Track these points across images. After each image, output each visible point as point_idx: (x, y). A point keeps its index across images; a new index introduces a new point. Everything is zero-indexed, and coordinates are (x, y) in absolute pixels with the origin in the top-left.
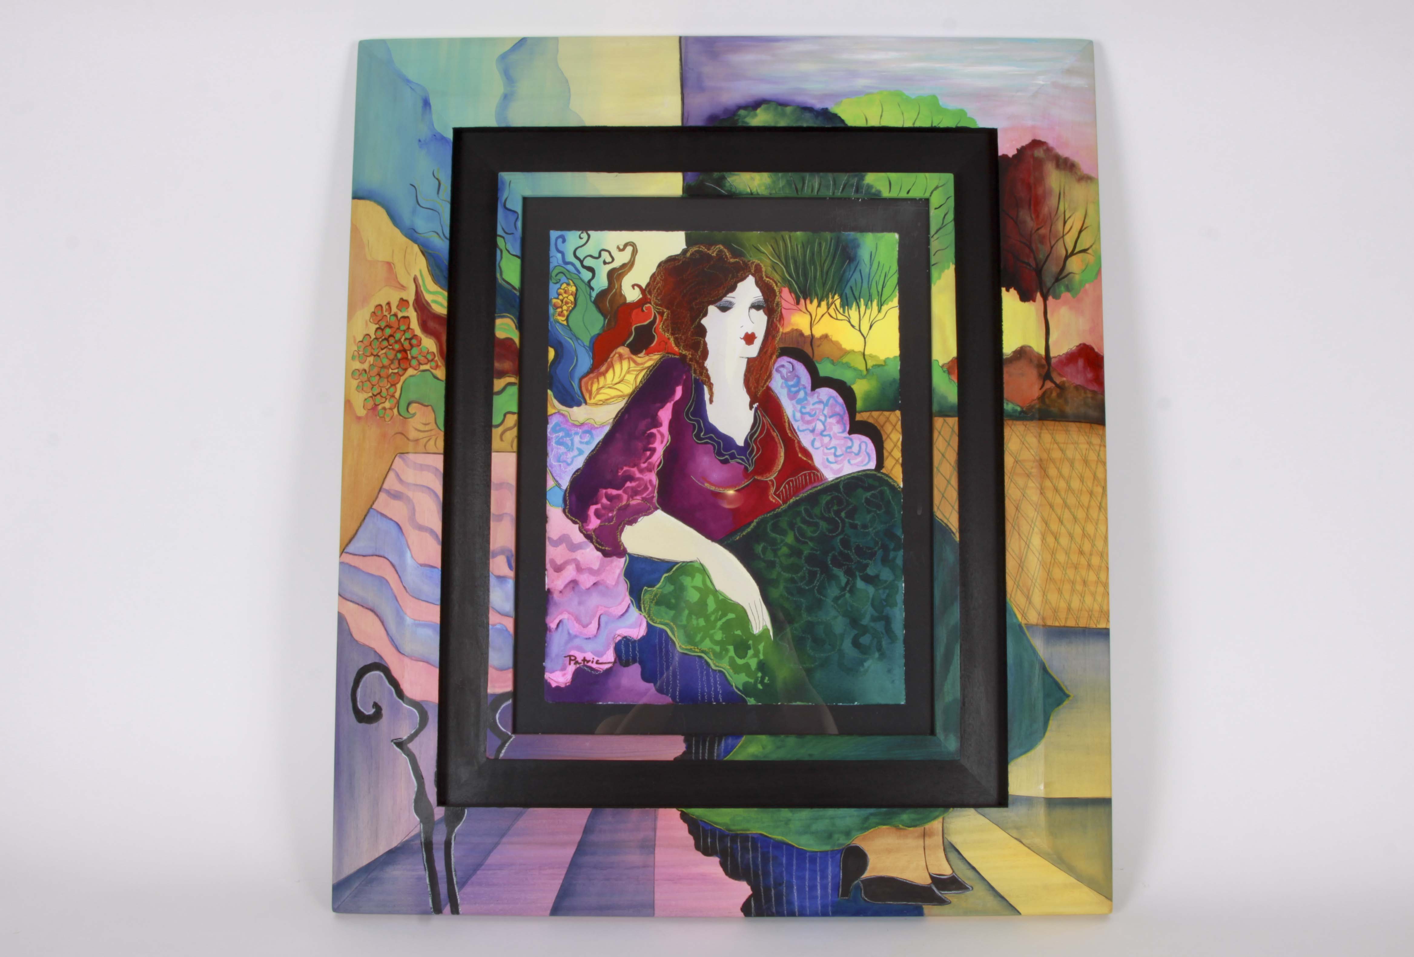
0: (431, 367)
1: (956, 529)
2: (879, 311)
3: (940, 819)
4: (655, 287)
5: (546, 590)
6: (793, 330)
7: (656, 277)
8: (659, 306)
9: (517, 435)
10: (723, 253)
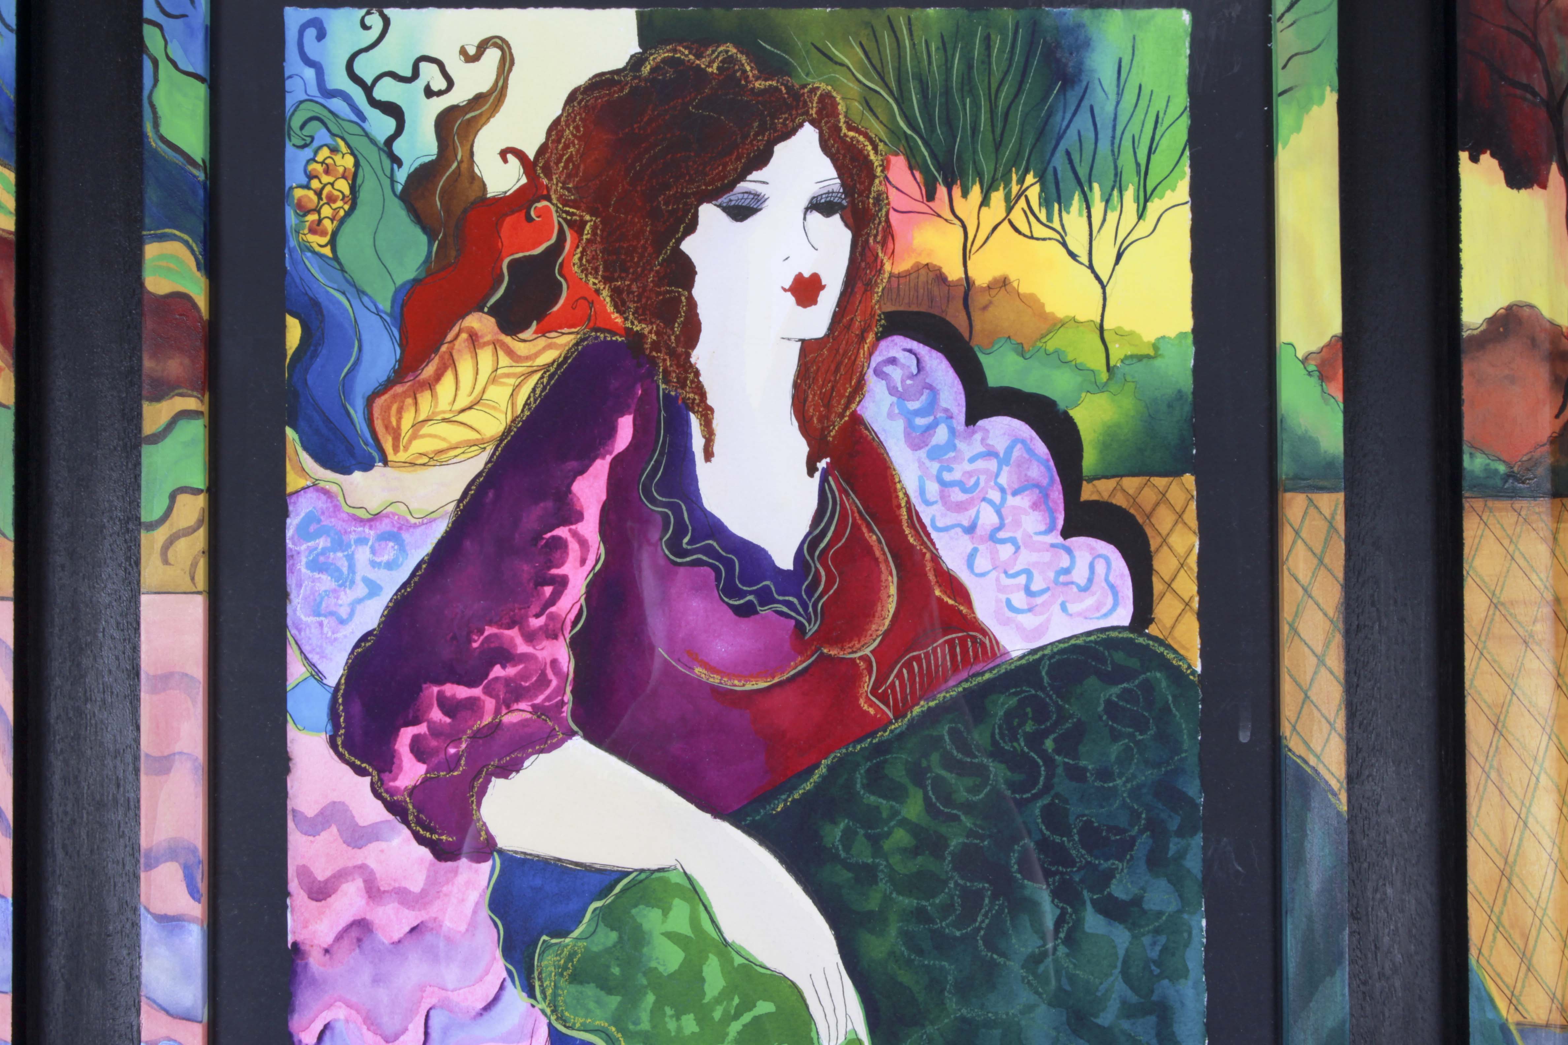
1: (1338, 781)
2: (1141, 216)
4: (562, 156)
5: (289, 946)
6: (918, 268)
7: (563, 131)
8: (570, 207)
9: (206, 548)
10: (735, 65)
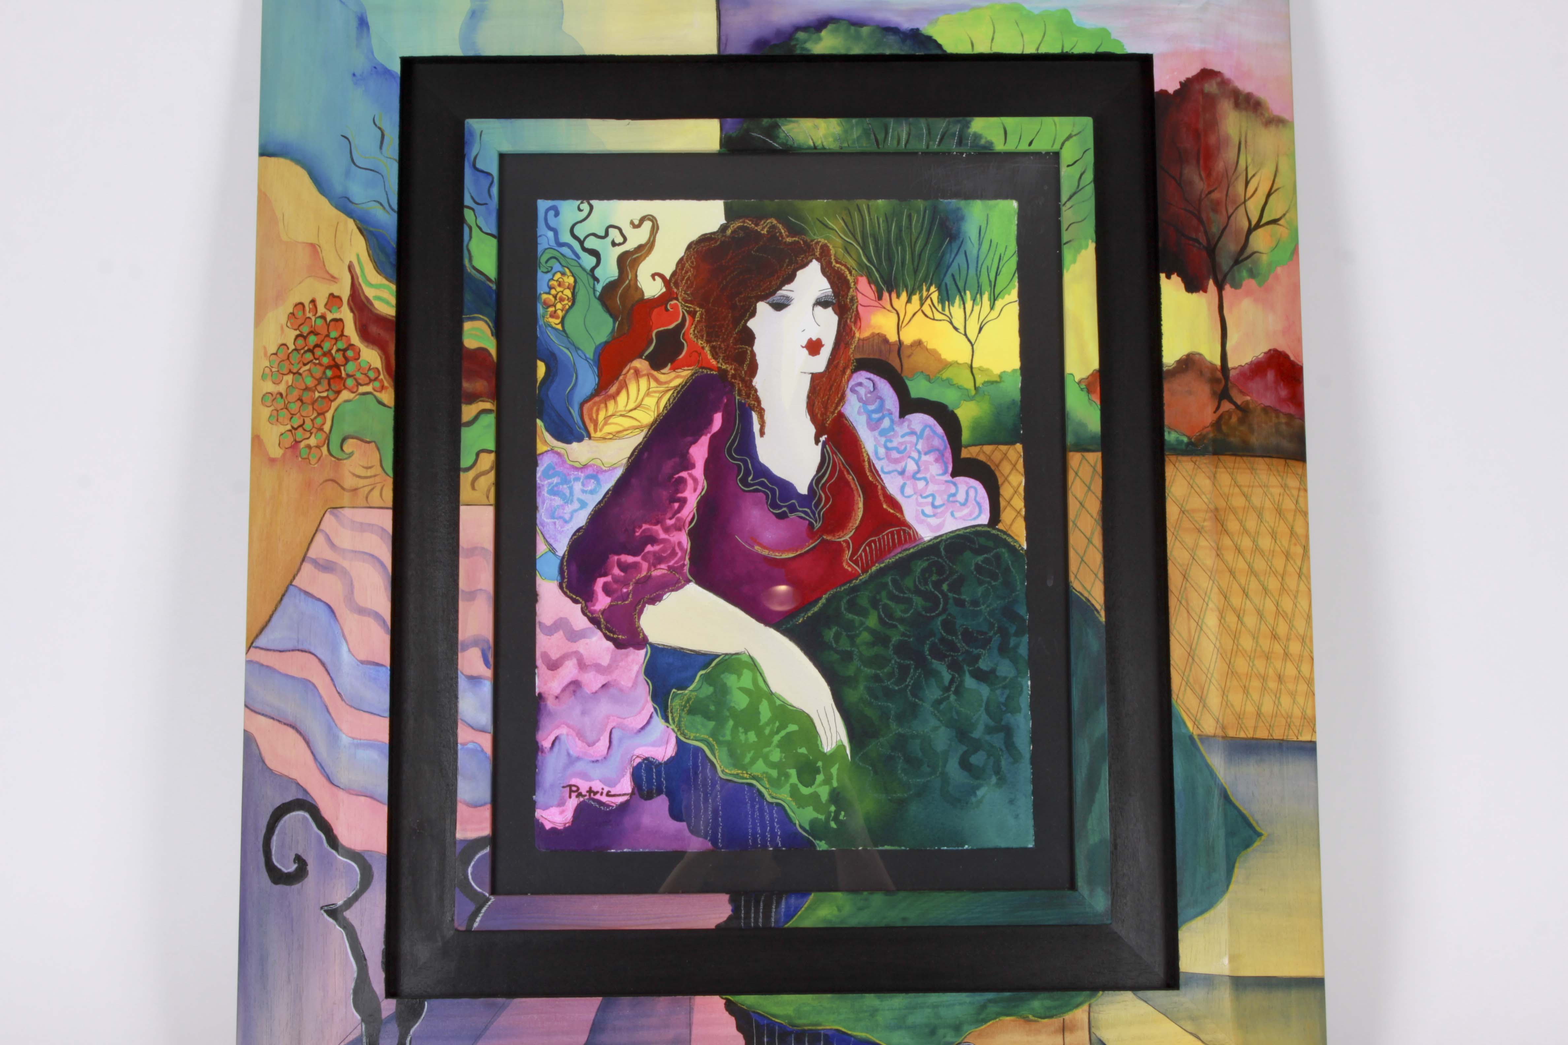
0: (374, 389)
1: (1100, 605)
2: (992, 308)
3: (1085, 1007)
4: (684, 277)
5: (537, 695)
7: (685, 264)
8: (689, 304)
9: (495, 482)
10: (776, 229)
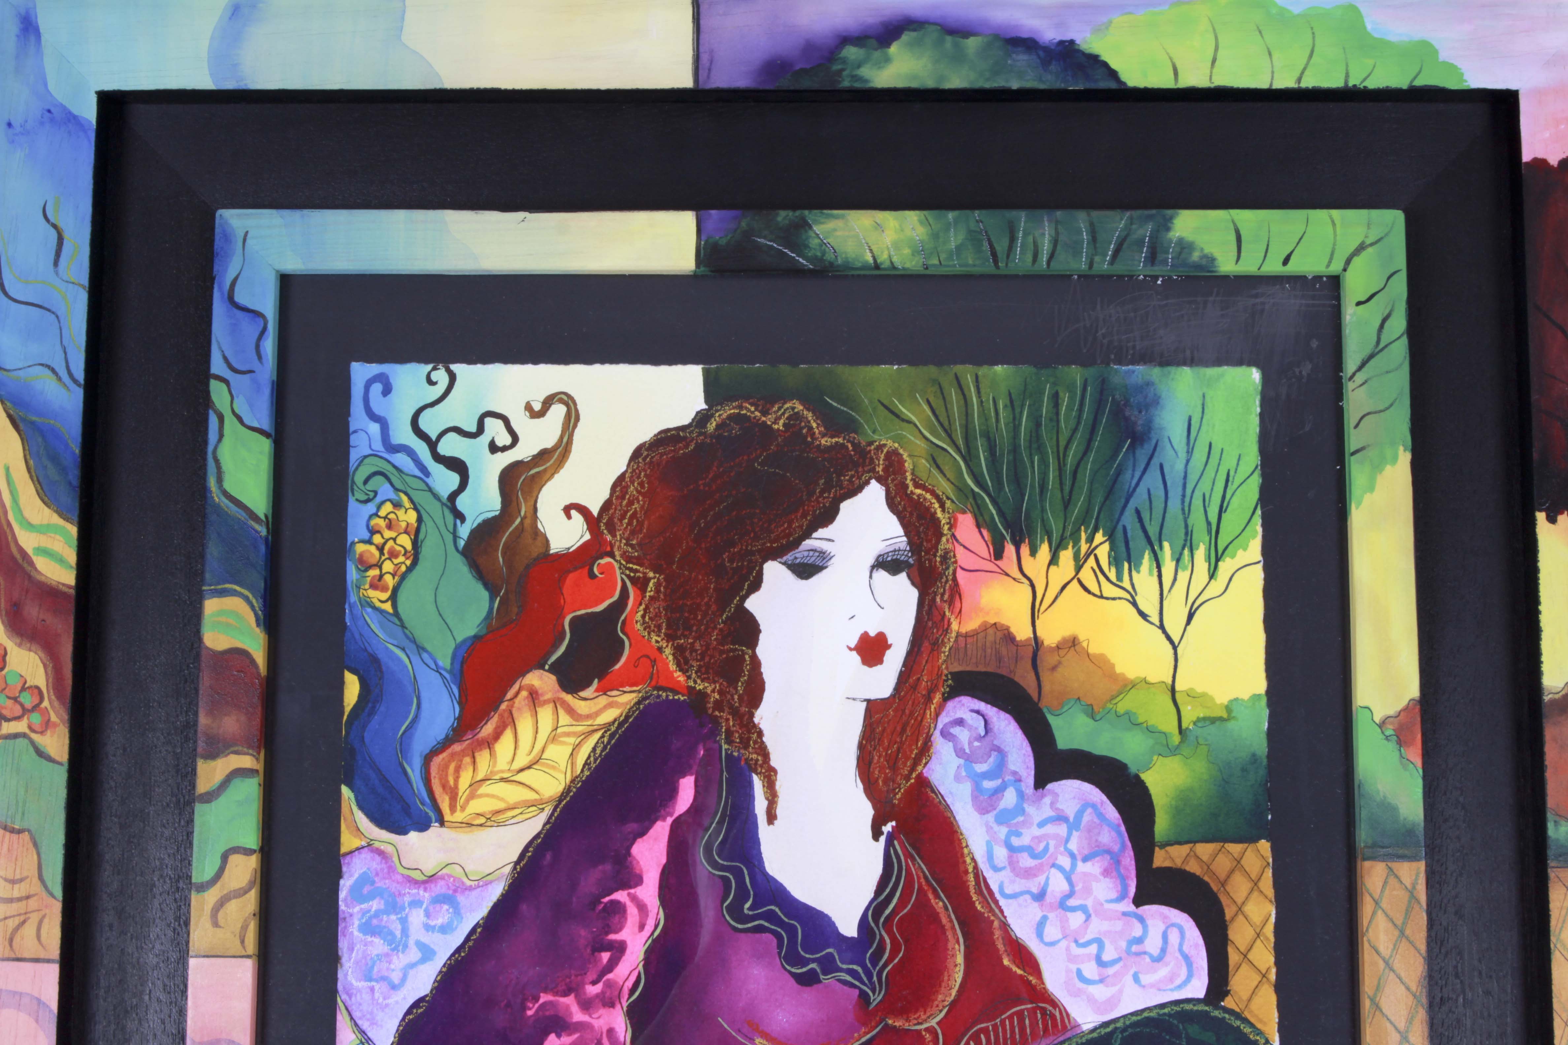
0: (30, 727)
2: (1212, 576)
4: (626, 512)
6: (985, 628)
7: (627, 487)
8: (634, 564)
9: (257, 910)
10: (801, 422)
